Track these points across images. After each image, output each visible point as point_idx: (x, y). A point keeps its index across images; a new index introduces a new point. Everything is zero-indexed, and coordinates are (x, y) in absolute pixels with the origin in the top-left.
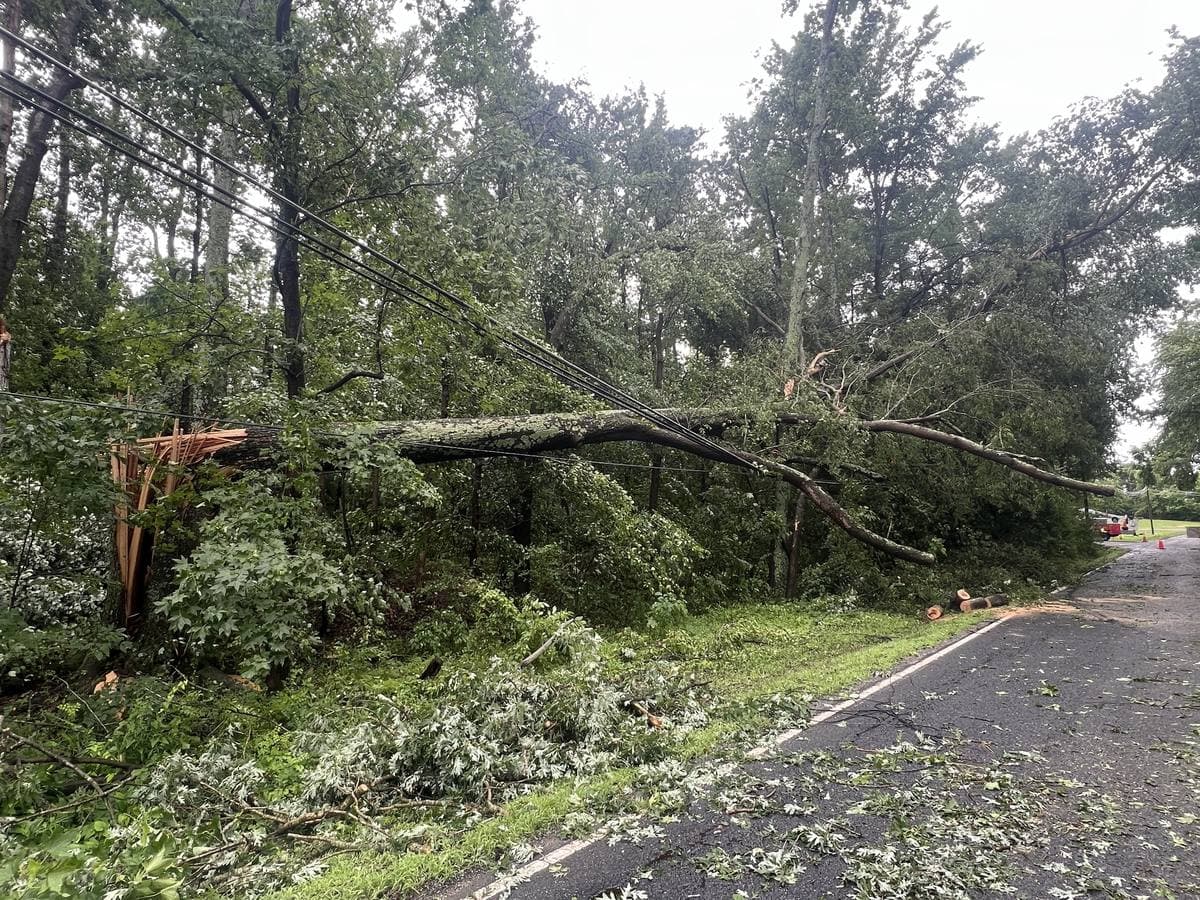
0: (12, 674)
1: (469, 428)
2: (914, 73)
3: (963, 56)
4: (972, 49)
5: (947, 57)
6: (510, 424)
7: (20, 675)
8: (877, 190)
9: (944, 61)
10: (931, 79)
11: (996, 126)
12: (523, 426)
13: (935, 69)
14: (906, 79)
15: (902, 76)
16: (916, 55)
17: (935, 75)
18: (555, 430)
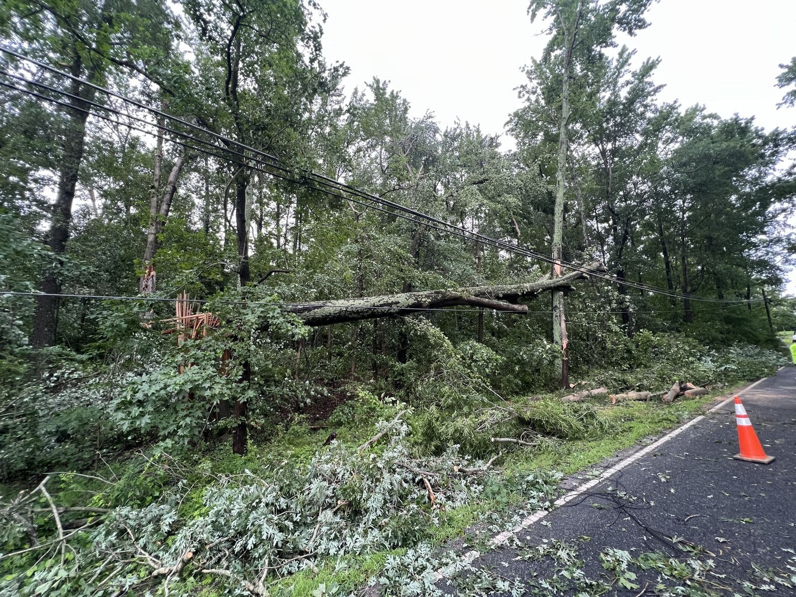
0: (130, 438)
1: (362, 302)
2: (619, 84)
3: (648, 68)
4: (653, 62)
5: (638, 71)
6: (386, 299)
7: (134, 439)
8: (603, 152)
9: (636, 74)
10: (630, 86)
11: (675, 102)
12: (393, 299)
13: (632, 79)
14: (614, 90)
15: (612, 88)
16: (619, 75)
17: (632, 83)
18: (412, 301)
